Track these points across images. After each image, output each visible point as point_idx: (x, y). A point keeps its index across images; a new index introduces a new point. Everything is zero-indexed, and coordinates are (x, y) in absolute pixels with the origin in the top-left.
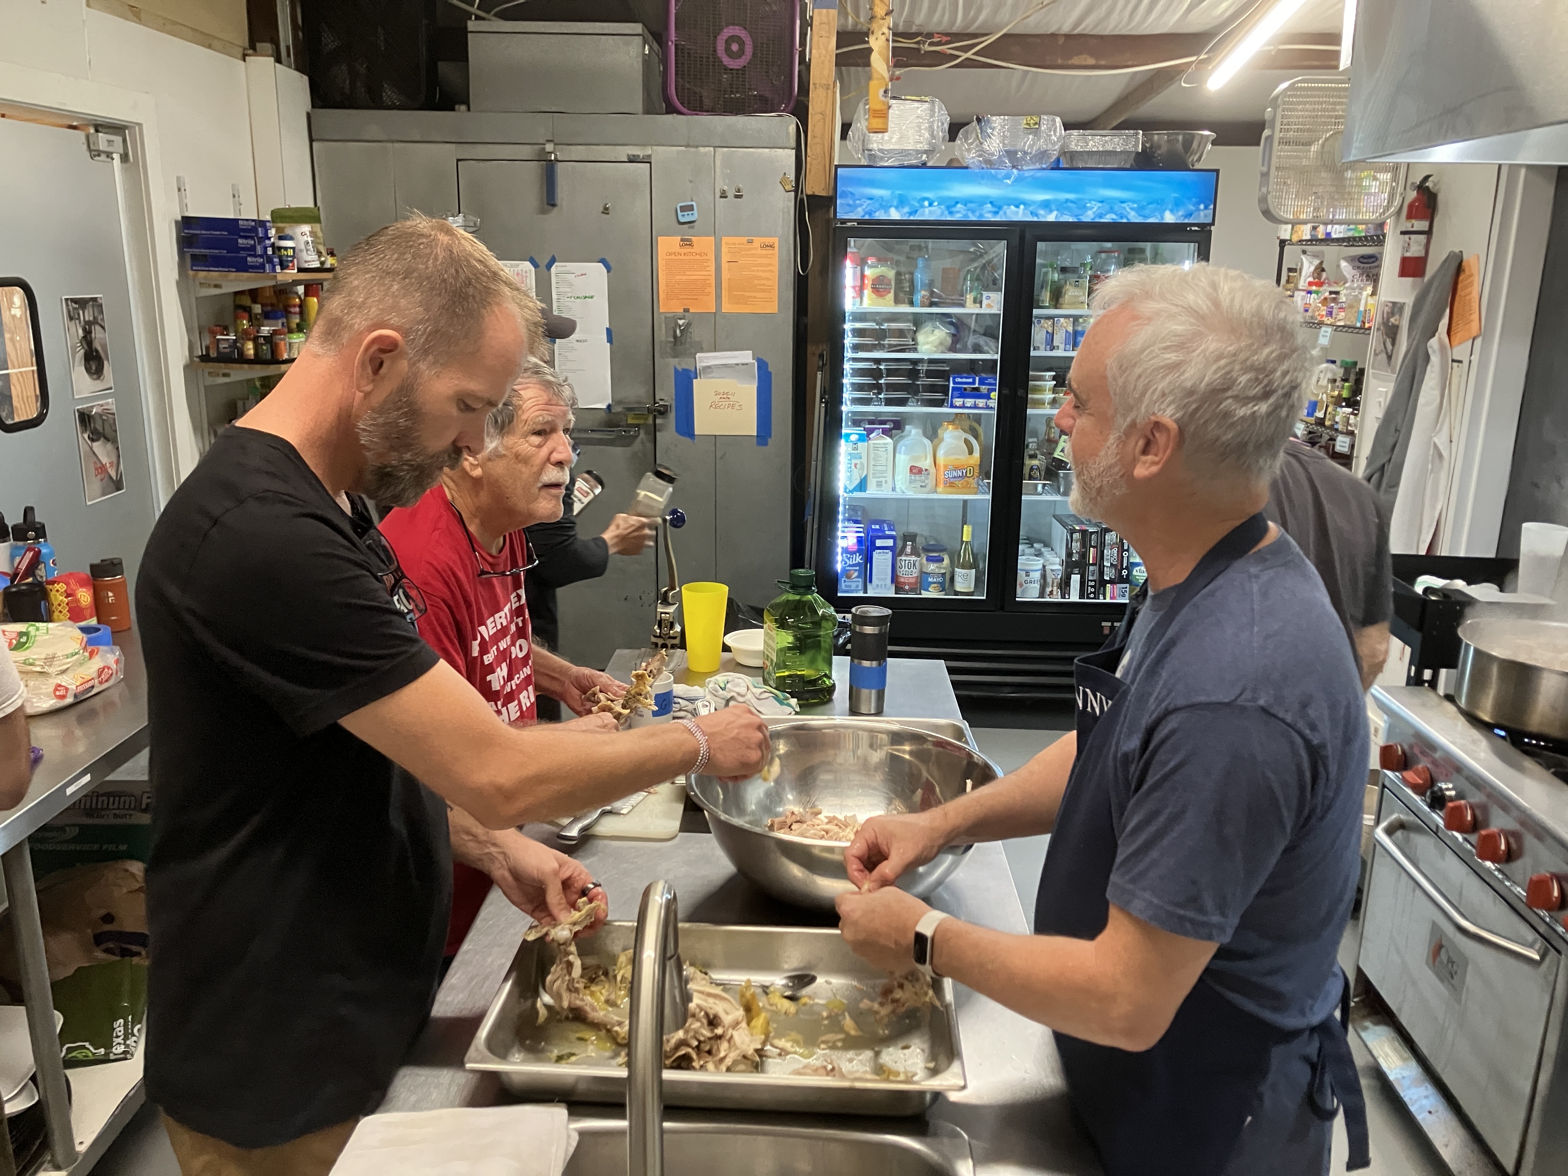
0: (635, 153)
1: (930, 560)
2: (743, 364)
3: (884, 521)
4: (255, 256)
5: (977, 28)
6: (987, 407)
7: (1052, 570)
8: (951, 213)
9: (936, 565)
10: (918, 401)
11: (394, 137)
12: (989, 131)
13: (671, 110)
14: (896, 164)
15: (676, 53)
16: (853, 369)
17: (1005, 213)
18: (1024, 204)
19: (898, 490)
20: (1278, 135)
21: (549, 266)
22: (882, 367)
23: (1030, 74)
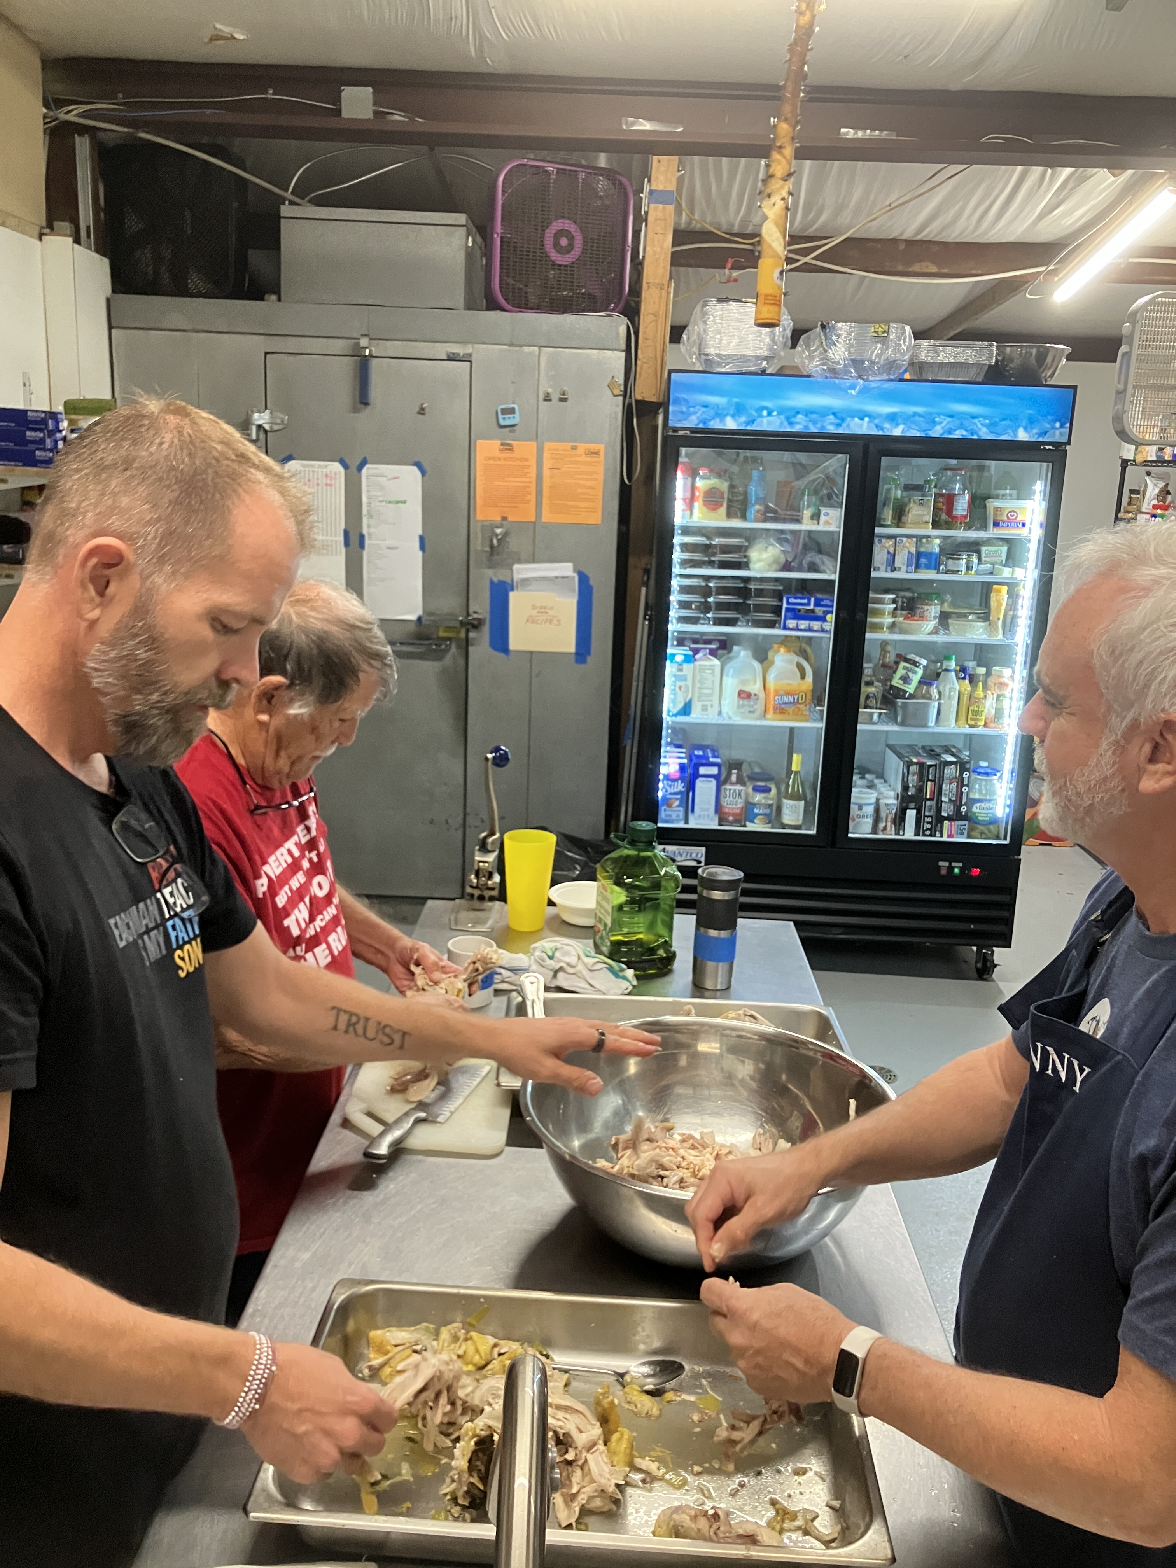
0: (455, 351)
1: (756, 789)
2: (563, 577)
3: (707, 747)
4: (44, 450)
5: (816, 230)
6: (823, 630)
7: (887, 805)
8: (791, 424)
9: (763, 795)
10: (748, 621)
11: (200, 327)
12: (834, 338)
13: (492, 305)
14: (734, 370)
15: (501, 245)
16: (680, 586)
17: (848, 426)
18: (869, 416)
19: (724, 714)
20: (1136, 351)
21: (360, 468)
22: (711, 585)
23: (867, 280)
